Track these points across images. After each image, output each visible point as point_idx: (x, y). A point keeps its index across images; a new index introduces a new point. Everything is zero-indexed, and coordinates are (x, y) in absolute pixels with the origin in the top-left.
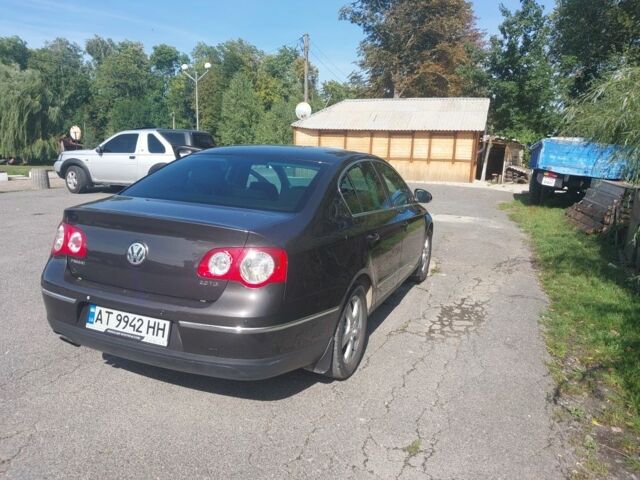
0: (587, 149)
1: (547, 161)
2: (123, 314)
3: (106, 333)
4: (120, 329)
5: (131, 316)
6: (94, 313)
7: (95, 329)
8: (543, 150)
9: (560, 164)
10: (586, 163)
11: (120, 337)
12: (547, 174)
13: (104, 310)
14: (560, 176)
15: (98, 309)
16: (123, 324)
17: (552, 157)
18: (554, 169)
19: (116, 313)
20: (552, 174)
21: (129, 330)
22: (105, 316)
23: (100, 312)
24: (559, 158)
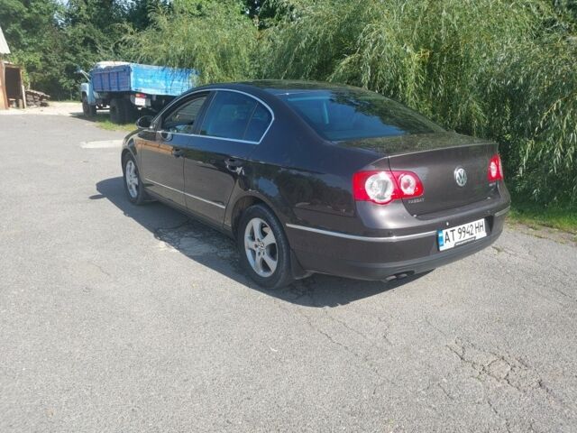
0: (164, 73)
1: (137, 83)
2: (461, 227)
3: (456, 247)
4: (462, 239)
5: (466, 225)
6: (442, 237)
7: (448, 248)
8: (132, 74)
9: (146, 86)
10: (166, 85)
11: (465, 244)
12: (138, 95)
13: (448, 230)
14: (148, 97)
15: (444, 231)
16: (463, 233)
17: (140, 80)
18: (144, 91)
19: (456, 228)
20: (143, 95)
21: (468, 236)
22: (450, 234)
23: (447, 234)
24: (146, 81)
